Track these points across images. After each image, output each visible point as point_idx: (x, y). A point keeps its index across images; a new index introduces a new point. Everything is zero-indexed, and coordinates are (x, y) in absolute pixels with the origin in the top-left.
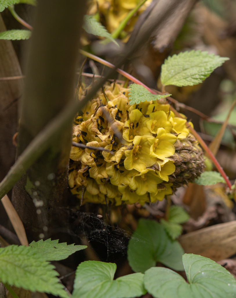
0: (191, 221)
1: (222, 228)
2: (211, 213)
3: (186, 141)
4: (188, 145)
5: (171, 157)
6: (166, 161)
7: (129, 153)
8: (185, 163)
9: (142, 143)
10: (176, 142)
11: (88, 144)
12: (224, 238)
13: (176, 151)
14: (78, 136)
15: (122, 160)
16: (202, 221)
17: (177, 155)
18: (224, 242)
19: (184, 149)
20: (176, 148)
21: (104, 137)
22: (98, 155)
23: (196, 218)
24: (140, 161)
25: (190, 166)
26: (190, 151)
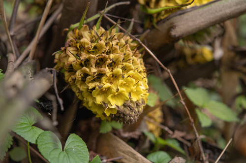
3: (134, 104)
4: (133, 106)
5: (118, 107)
6: (114, 107)
7: (98, 90)
8: (124, 115)
9: (109, 89)
10: (127, 101)
13: (124, 105)
14: (82, 60)
17: (122, 107)
19: (129, 106)
20: (125, 103)
25: (125, 117)
26: (131, 110)
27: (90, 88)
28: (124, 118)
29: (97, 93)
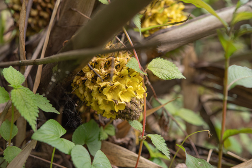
0: (114, 137)
1: (125, 151)
2: (126, 140)
3: (139, 101)
4: (138, 103)
5: (126, 103)
6: (123, 102)
7: (109, 87)
8: (130, 110)
9: (118, 86)
10: (134, 98)
11: (94, 69)
12: (123, 156)
13: (131, 102)
14: (93, 62)
15: (104, 87)
16: (119, 141)
17: (130, 103)
18: (122, 158)
19: (135, 103)
20: (132, 100)
21: (103, 71)
22: (95, 77)
23: (117, 138)
24: (111, 94)
25: (132, 113)
26: (137, 106)
27: (102, 86)
28: (130, 114)
29: (108, 91)
